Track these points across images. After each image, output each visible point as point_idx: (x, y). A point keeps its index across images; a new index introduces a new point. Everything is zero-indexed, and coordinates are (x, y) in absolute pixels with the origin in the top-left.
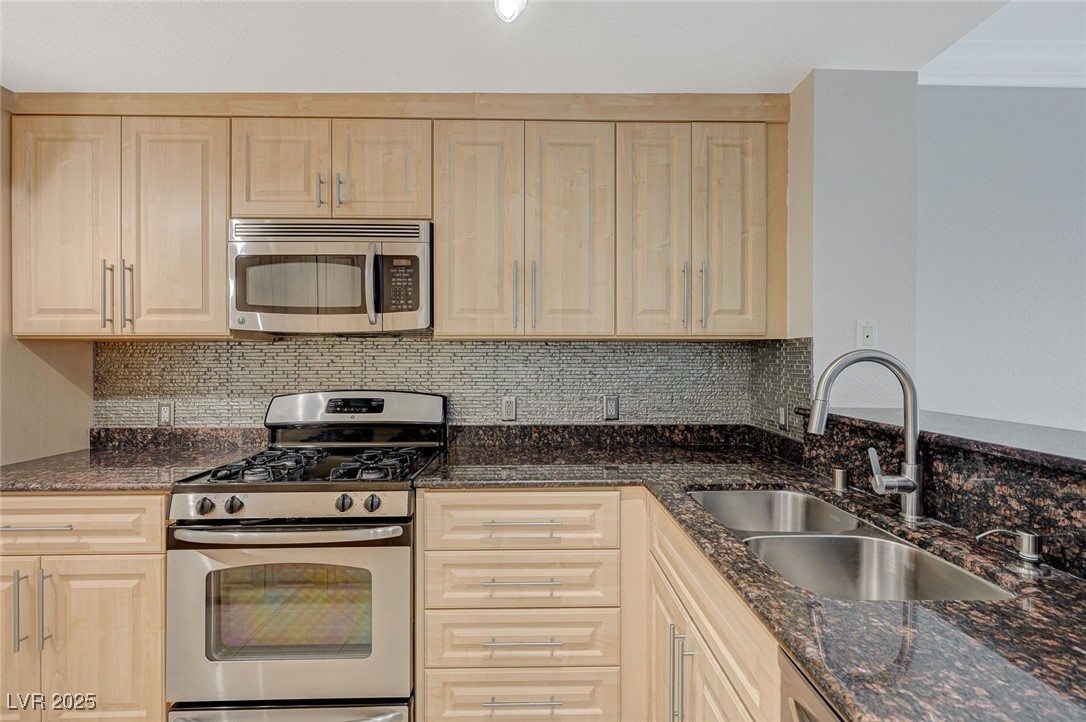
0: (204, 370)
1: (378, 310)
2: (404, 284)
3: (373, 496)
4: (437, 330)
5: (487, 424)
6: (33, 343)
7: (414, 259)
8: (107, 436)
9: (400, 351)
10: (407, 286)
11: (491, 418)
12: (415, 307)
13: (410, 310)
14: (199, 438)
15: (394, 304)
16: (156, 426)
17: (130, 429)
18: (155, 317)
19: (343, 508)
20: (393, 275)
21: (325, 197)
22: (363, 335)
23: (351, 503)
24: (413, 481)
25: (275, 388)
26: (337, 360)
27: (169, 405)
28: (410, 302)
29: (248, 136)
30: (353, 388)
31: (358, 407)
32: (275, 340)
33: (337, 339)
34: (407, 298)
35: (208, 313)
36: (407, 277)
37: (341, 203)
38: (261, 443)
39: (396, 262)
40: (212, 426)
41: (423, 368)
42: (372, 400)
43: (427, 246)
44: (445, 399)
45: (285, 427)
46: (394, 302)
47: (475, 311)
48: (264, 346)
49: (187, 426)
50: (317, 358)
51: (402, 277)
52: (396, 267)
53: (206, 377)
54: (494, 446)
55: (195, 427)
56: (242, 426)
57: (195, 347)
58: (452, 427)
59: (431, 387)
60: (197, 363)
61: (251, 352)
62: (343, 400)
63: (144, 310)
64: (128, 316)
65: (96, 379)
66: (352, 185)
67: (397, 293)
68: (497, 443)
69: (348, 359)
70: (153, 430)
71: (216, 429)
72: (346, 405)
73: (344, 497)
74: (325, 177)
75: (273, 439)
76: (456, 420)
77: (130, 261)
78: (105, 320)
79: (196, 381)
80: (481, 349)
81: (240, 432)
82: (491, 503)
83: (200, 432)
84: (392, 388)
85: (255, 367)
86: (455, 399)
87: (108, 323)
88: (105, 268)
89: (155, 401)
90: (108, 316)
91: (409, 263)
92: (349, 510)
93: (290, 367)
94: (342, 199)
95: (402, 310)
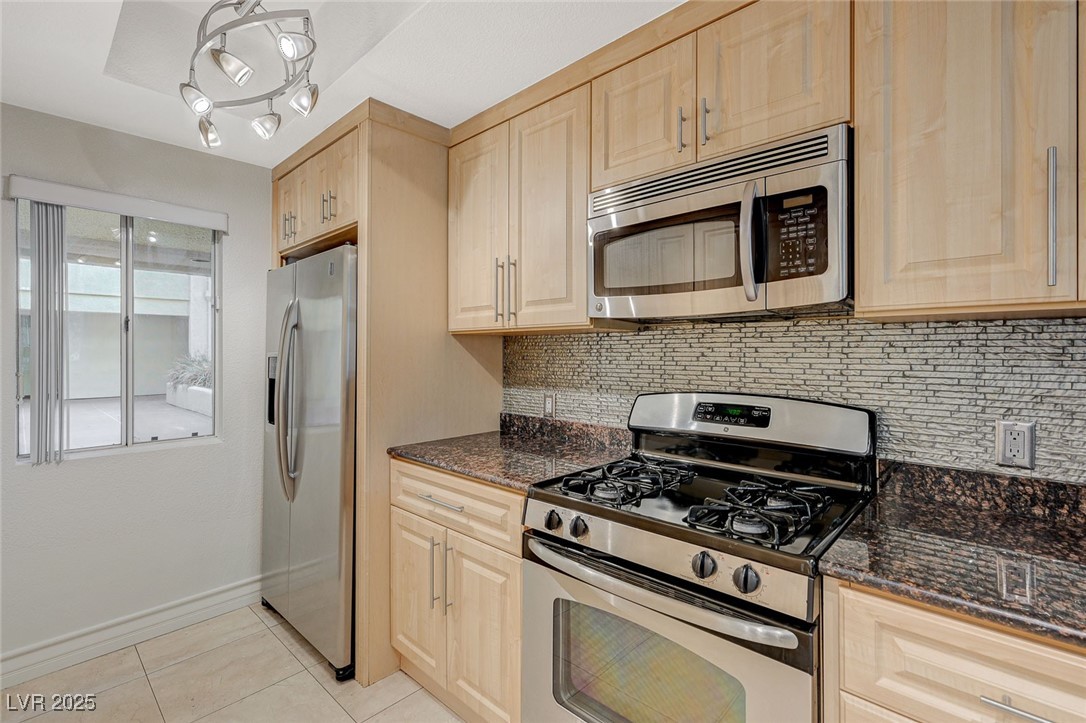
0: (578, 362)
1: (759, 278)
2: (801, 234)
3: (747, 567)
4: (861, 303)
5: (961, 466)
6: (461, 337)
7: (819, 194)
8: (510, 420)
9: (794, 339)
10: (806, 237)
11: (969, 457)
12: (822, 268)
13: (811, 274)
14: (573, 432)
15: (784, 268)
16: (542, 416)
17: (525, 417)
18: (532, 310)
19: (702, 572)
20: (782, 224)
21: (688, 139)
22: (742, 319)
23: (714, 569)
24: (817, 559)
25: (640, 384)
26: (708, 352)
27: (551, 397)
28: (811, 261)
29: (606, 95)
30: (729, 390)
31: (734, 417)
32: (639, 330)
33: (709, 326)
34: (807, 254)
35: (571, 301)
36: (806, 223)
37: (707, 139)
38: (626, 446)
39: (787, 203)
40: (584, 422)
41: (833, 364)
42: (753, 408)
43: (842, 167)
44: (872, 417)
45: (650, 432)
46: (784, 264)
47: (943, 263)
48: (630, 336)
49: (565, 419)
50: (684, 348)
51: (798, 224)
52: (788, 210)
53: (579, 370)
54: (979, 509)
55: (571, 421)
56: (610, 425)
57: (571, 339)
58: (884, 462)
59: (846, 395)
60: (573, 355)
61: (621, 343)
62: (715, 405)
63: (524, 304)
64: (512, 310)
65: (506, 370)
66: (722, 111)
67: (790, 250)
68: (985, 505)
69: (721, 353)
70: (540, 420)
71: (587, 425)
72: (720, 412)
73: (704, 554)
74: (688, 112)
75: (637, 445)
76: (892, 452)
77: (514, 257)
78: (497, 315)
79: (571, 374)
80: (949, 335)
81: (607, 432)
82: (999, 657)
83: (574, 427)
84: (783, 393)
85: (622, 359)
86: (892, 420)
87: (500, 317)
88: (498, 266)
89: (543, 392)
90: (500, 312)
91: (809, 200)
92: (711, 578)
93: (655, 361)
94: (709, 133)
95: (798, 275)
